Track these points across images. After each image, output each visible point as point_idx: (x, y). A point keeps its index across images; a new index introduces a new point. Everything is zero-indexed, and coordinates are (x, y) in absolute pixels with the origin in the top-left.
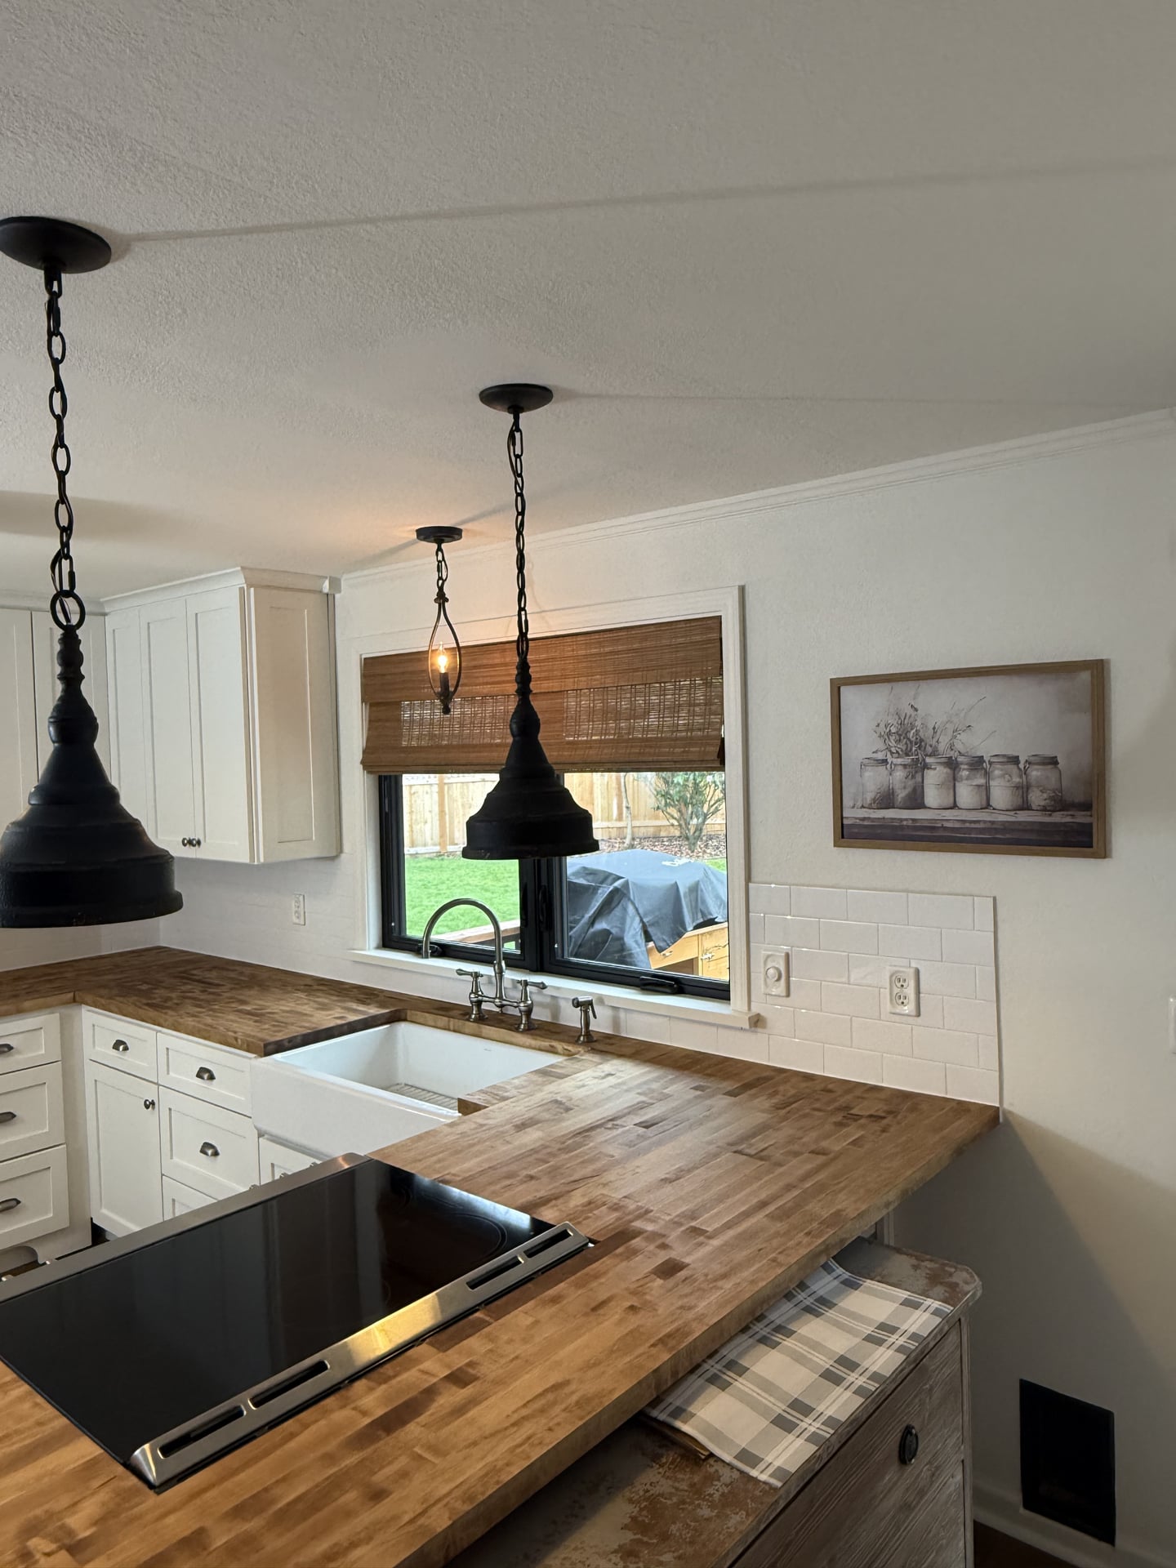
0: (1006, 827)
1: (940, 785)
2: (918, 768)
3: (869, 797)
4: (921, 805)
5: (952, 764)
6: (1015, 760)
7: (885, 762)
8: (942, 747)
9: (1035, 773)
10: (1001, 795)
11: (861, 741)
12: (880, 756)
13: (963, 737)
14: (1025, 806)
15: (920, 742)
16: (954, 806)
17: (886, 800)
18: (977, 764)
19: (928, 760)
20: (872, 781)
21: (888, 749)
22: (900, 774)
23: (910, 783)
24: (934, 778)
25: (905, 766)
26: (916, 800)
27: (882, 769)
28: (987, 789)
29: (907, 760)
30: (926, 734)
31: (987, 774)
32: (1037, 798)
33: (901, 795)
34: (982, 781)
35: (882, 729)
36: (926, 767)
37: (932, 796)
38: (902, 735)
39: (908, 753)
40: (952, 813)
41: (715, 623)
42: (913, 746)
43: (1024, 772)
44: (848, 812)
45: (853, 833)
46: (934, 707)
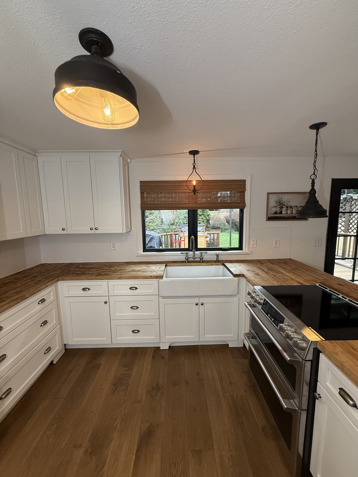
0: (296, 216)
1: (285, 210)
3: (273, 212)
4: (282, 214)
5: (287, 207)
6: (297, 206)
7: (276, 207)
8: (286, 204)
10: (294, 212)
11: (272, 203)
12: (275, 206)
13: (289, 203)
15: (282, 204)
16: (287, 214)
17: (276, 213)
18: (291, 207)
19: (283, 206)
20: (274, 210)
21: (277, 205)
22: (278, 209)
23: (280, 210)
24: (284, 209)
25: (279, 207)
26: (281, 213)
27: (275, 208)
28: (292, 211)
29: (280, 206)
30: (283, 202)
31: (292, 208)
33: (278, 212)
34: (292, 210)
35: (276, 202)
36: (283, 207)
37: (283, 212)
38: (279, 202)
39: (280, 205)
40: (286, 215)
41: (245, 181)
42: (281, 204)
43: (298, 208)
44: (269, 215)
45: (270, 219)
46: (285, 198)
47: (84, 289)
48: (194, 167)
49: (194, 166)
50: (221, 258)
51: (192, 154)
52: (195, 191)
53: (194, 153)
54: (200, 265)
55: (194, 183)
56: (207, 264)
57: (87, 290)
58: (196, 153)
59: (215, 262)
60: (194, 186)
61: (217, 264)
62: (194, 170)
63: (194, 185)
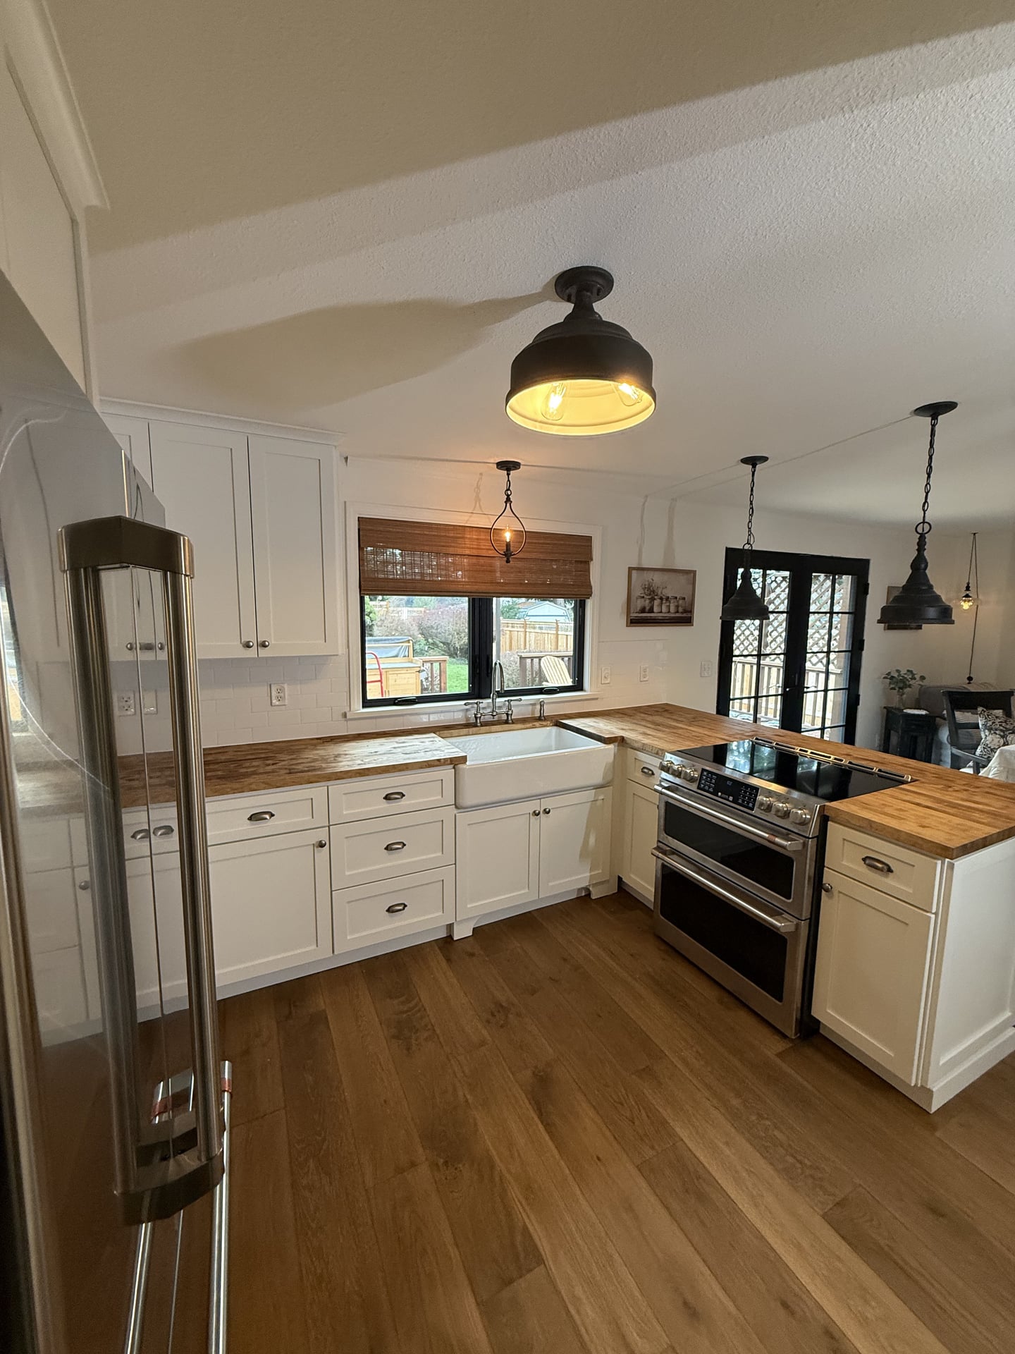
0: (673, 618)
1: (658, 606)
2: (652, 599)
3: (638, 609)
4: (653, 612)
5: (661, 599)
6: (676, 598)
7: (644, 597)
8: (659, 593)
9: (681, 602)
10: (672, 609)
11: (638, 591)
12: (642, 595)
13: (664, 590)
14: (677, 612)
15: (654, 591)
16: (661, 612)
17: (643, 611)
18: (667, 599)
19: (656, 597)
20: (639, 604)
21: (645, 593)
22: (648, 601)
23: (650, 605)
24: (657, 602)
25: (649, 599)
26: (651, 611)
27: (643, 600)
28: (669, 606)
29: (649, 597)
30: (655, 589)
31: (670, 602)
32: (680, 610)
33: (647, 608)
34: (668, 604)
35: (643, 587)
36: (655, 599)
37: (656, 609)
38: (649, 589)
39: (650, 595)
40: (661, 615)
41: (589, 539)
42: (651, 593)
43: (678, 602)
44: (631, 615)
45: (634, 622)
46: (657, 579)
47: (255, 818)
48: (508, 500)
49: (508, 496)
50: (548, 711)
51: (505, 468)
52: (508, 554)
53: (508, 466)
54: (511, 728)
55: (508, 536)
56: (523, 726)
57: (266, 819)
58: (513, 468)
59: (539, 719)
60: (508, 545)
61: (544, 723)
62: (508, 505)
63: (508, 540)
